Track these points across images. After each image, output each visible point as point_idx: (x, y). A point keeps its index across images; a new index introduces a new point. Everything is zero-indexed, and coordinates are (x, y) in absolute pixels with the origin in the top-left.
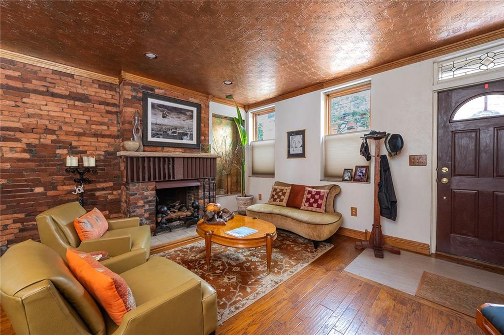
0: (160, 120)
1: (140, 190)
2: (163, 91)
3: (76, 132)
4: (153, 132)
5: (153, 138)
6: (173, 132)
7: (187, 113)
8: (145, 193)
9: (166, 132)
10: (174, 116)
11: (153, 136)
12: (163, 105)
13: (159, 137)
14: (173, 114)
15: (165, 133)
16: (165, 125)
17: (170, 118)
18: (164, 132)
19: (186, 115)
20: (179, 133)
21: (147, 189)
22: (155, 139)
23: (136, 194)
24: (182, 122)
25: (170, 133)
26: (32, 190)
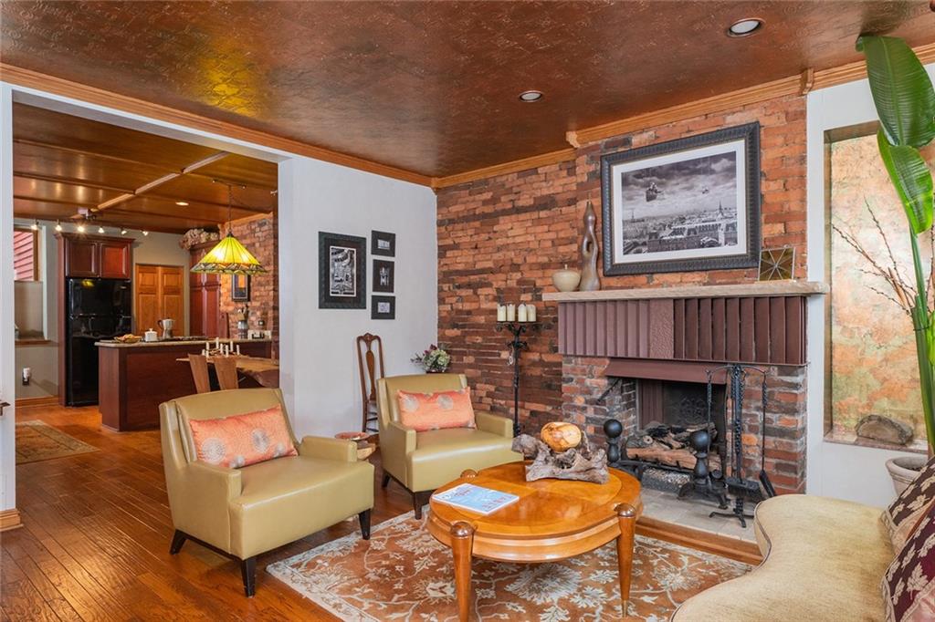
0: (643, 209)
1: (579, 372)
2: (651, 133)
3: (539, 264)
4: (628, 241)
5: (626, 256)
6: (675, 232)
7: (714, 166)
8: (588, 382)
9: (656, 235)
10: (676, 188)
11: (626, 251)
12: (647, 170)
13: (639, 252)
14: (674, 182)
15: (653, 238)
16: (654, 218)
17: (666, 196)
18: (651, 235)
19: (713, 172)
20: (690, 230)
21: (590, 372)
22: (633, 258)
23: (572, 380)
24: (701, 196)
25: (666, 235)
26: (499, 355)
